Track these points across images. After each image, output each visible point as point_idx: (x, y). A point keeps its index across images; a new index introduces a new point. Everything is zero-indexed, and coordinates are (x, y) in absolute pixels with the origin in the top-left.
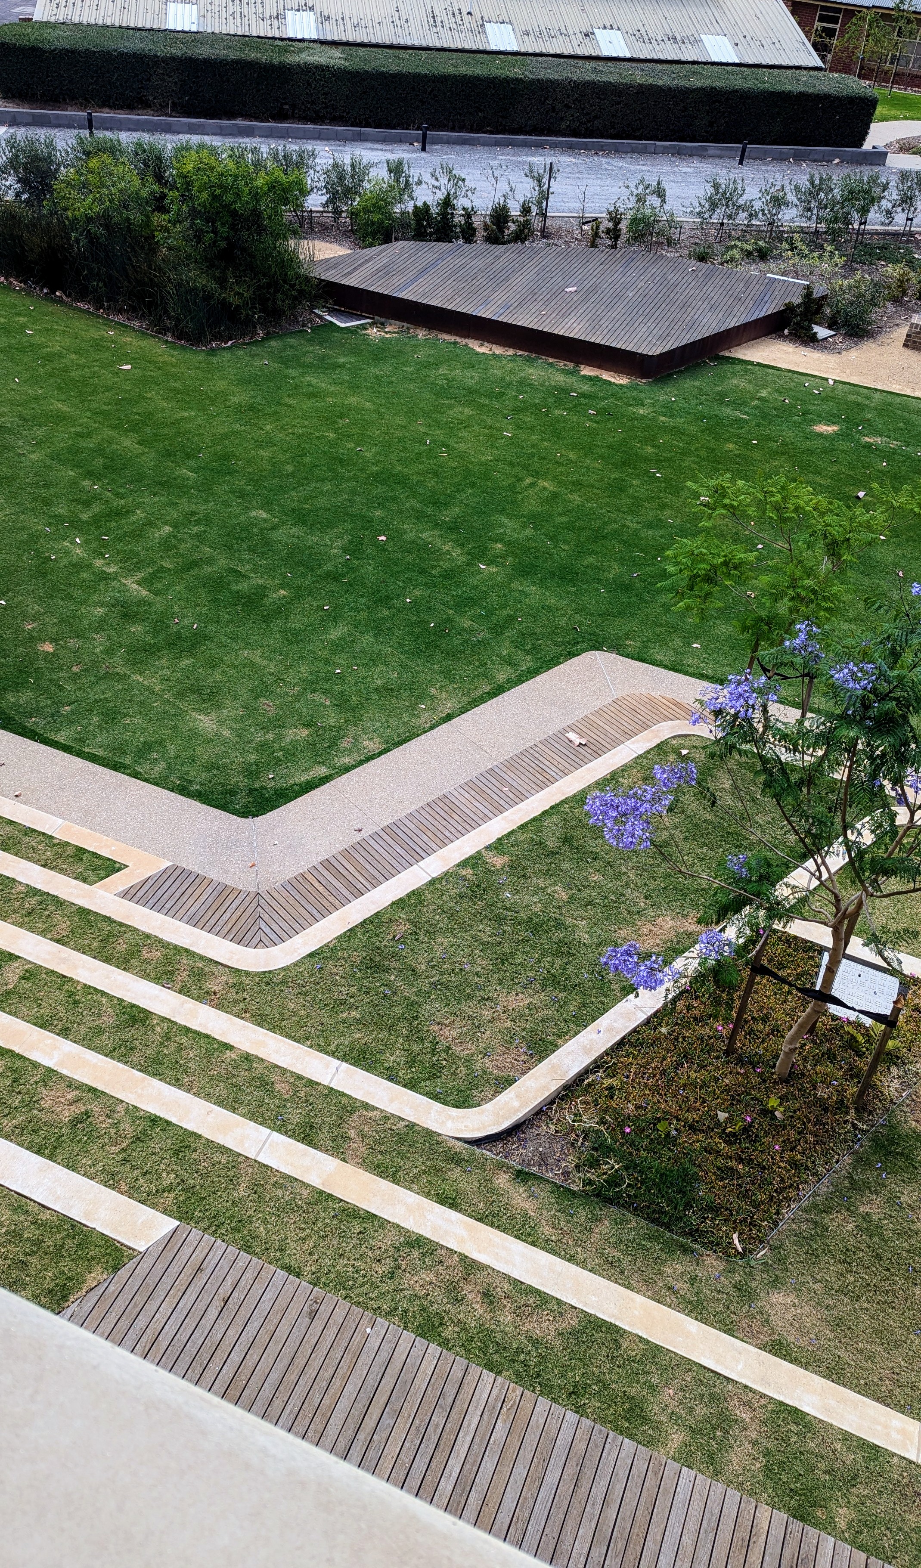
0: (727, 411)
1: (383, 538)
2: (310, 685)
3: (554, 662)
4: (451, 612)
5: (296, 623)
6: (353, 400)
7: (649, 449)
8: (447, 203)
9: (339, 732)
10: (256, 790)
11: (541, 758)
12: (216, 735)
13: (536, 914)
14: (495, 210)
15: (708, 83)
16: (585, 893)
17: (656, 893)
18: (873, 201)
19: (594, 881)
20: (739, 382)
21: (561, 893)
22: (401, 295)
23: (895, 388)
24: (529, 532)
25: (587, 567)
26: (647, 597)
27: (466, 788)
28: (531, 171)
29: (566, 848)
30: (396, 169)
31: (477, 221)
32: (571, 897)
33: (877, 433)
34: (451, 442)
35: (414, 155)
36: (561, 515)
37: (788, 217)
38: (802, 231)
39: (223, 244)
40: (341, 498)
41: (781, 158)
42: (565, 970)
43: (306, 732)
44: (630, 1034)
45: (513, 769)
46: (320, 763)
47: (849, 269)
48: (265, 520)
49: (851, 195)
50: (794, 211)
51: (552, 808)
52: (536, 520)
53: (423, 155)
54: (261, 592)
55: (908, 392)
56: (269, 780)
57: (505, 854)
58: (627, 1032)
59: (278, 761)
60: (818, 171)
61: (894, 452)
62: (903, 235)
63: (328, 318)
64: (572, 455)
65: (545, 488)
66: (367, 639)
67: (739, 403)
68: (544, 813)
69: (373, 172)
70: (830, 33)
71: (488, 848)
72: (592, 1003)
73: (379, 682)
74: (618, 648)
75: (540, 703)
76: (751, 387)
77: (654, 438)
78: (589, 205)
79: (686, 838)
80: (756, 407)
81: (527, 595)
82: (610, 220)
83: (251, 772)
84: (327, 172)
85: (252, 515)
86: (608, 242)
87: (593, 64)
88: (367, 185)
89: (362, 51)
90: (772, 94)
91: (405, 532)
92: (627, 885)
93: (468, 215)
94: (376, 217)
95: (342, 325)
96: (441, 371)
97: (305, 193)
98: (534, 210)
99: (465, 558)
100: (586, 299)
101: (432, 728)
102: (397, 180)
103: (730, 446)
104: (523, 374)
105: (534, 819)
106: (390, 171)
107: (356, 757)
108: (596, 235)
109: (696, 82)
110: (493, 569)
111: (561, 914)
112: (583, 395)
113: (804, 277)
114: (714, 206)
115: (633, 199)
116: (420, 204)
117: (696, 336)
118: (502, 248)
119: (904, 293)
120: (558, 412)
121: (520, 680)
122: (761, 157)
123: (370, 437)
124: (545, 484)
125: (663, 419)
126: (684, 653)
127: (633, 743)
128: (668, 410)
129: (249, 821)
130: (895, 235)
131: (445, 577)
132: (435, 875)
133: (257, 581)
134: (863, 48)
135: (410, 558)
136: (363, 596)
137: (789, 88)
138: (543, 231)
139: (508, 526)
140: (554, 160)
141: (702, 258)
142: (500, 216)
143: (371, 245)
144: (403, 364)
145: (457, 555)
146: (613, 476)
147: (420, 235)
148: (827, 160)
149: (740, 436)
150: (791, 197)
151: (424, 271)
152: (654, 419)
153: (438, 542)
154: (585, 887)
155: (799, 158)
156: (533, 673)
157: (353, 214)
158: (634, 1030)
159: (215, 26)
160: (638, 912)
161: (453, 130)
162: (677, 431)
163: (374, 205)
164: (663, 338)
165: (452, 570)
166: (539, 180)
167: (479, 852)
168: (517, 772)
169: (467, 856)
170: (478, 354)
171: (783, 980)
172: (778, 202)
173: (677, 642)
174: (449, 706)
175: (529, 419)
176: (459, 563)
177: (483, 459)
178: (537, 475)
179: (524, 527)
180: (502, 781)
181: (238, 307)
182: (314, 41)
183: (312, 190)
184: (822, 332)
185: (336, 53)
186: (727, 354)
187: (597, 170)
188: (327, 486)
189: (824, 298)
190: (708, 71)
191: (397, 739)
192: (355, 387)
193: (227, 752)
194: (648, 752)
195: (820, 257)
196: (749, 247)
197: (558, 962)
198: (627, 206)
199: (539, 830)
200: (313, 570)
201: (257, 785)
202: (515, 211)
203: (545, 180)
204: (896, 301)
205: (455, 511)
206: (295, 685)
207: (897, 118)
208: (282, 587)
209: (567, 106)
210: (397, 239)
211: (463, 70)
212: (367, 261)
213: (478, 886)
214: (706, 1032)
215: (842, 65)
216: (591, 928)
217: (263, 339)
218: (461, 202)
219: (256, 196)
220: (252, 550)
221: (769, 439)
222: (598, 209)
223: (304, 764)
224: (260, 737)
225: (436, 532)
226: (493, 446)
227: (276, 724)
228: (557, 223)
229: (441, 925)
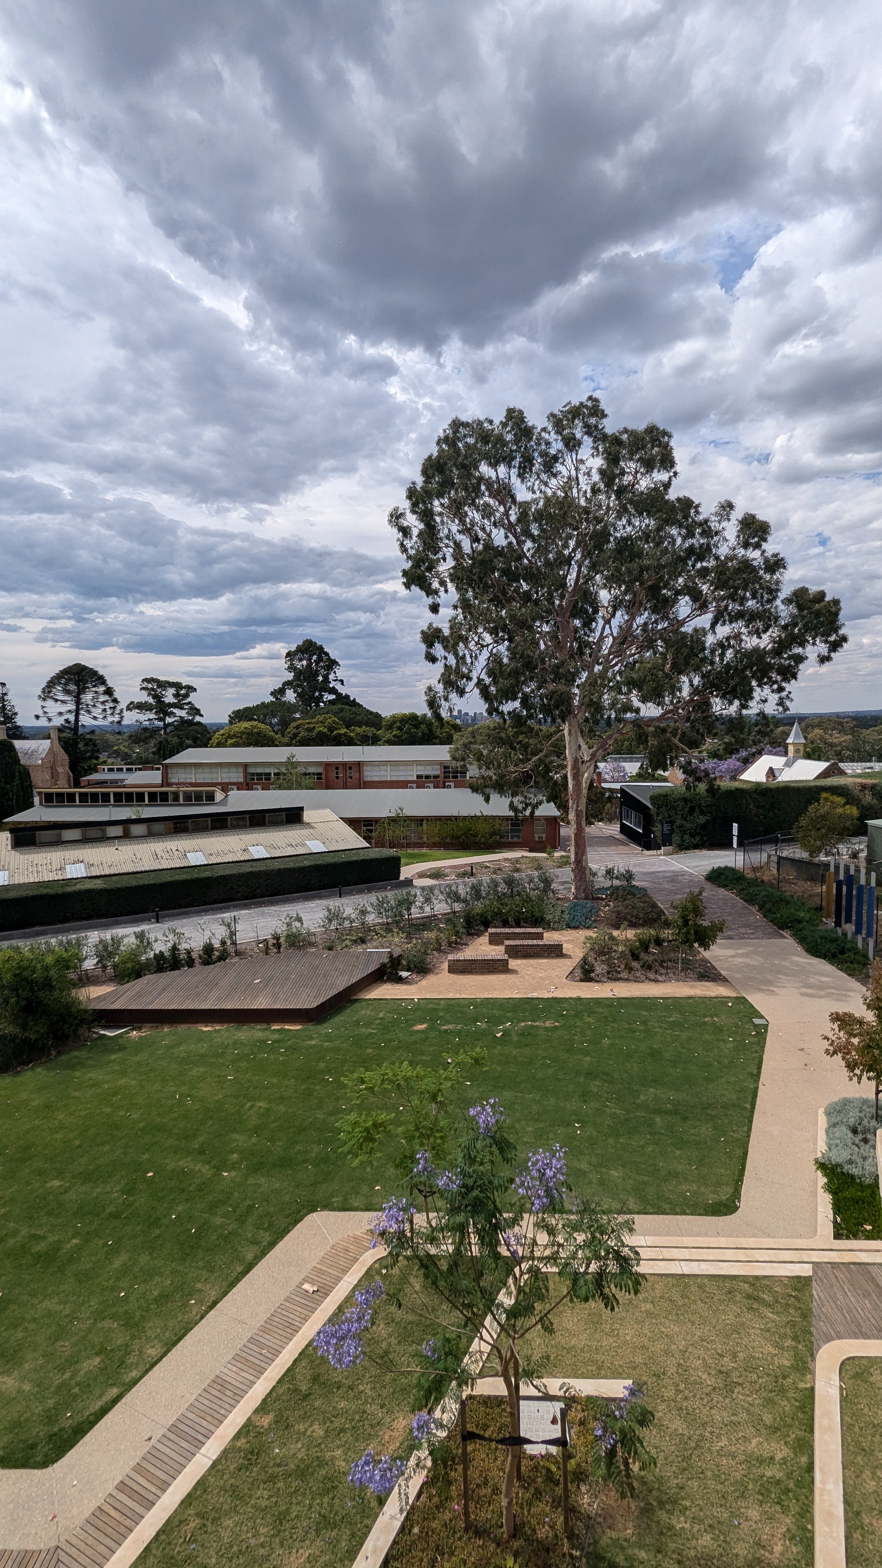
0: (363, 1030)
1: (150, 1174)
2: (99, 1315)
3: (286, 1231)
4: (207, 1215)
5: (86, 1265)
6: (122, 1082)
7: (322, 1065)
8: (174, 948)
9: (126, 1350)
10: (55, 1434)
11: (287, 1314)
12: (18, 1392)
13: (302, 1460)
14: (205, 947)
15: (313, 863)
16: (338, 1423)
17: (388, 1399)
18: (411, 903)
19: (342, 1409)
20: (364, 1012)
21: (318, 1431)
22: (150, 1007)
23: (451, 996)
24: (254, 1140)
25: (297, 1154)
26: (340, 1163)
27: (234, 1362)
28: (223, 922)
29: (316, 1387)
30: (140, 936)
31: (194, 955)
32: (326, 1431)
33: (448, 1023)
34: (193, 1092)
35: (152, 926)
36: (274, 1122)
37: (371, 919)
38: (380, 924)
39: (24, 1003)
40: (117, 1154)
41: (360, 892)
42: (333, 1505)
43: (98, 1359)
44: (391, 1547)
45: (267, 1331)
46: (111, 1385)
47: (409, 937)
48: (58, 1187)
49: (400, 903)
50: (373, 915)
51: (300, 1354)
52: (257, 1130)
53: (158, 925)
54: (57, 1247)
55: (458, 996)
56: (68, 1418)
57: (269, 1412)
58: (388, 1547)
59: (75, 1397)
60: (381, 895)
61: (460, 1031)
62: (432, 916)
63: (102, 1032)
64: (274, 1080)
65: (260, 1107)
66: (144, 1259)
67: (368, 1024)
68: (295, 1361)
69: (126, 941)
70: (371, 831)
71: (256, 1411)
72: (359, 1530)
73: (156, 1293)
74: (328, 1206)
75: (281, 1267)
76: (373, 1014)
77: (323, 1057)
78: (261, 933)
79: (399, 1342)
80: (379, 1024)
81: (259, 1186)
82: (274, 938)
83: (50, 1418)
84: (96, 946)
85: (48, 1186)
86: (275, 950)
87: (251, 863)
88: (122, 948)
89: (114, 878)
90: (348, 862)
91: (167, 1164)
92: (366, 1402)
93: (188, 952)
94: (129, 965)
95: (112, 1034)
96: (182, 1048)
97: (82, 960)
98: (229, 942)
99: (211, 1172)
100: (266, 986)
101: (202, 1318)
102: (142, 942)
103: (369, 1051)
104: (235, 1037)
105: (289, 1370)
106: (137, 937)
107: (142, 1368)
108: (267, 948)
109: (306, 863)
110: (233, 1174)
111: (321, 1451)
112: (275, 1042)
113: (387, 947)
114: (330, 921)
115: (285, 926)
116: (157, 952)
117: (336, 992)
118: (212, 966)
119: (440, 945)
120: (261, 1056)
121: (264, 1254)
122: (350, 893)
123: (136, 1104)
124: (260, 1104)
125: (326, 1044)
126: (372, 1195)
127: (349, 1277)
128: (329, 1038)
129: (50, 1469)
130: (427, 917)
131: (200, 1190)
132: (214, 1458)
133: (52, 1238)
134: (388, 835)
135: (173, 1184)
136: (138, 1224)
137: (355, 858)
138: (236, 952)
139: (240, 1139)
140: (235, 913)
141: (330, 949)
142: (208, 949)
143: (128, 982)
144: (156, 1050)
145: (206, 1170)
146: (303, 1087)
147: (160, 969)
148: (384, 888)
149: (374, 1043)
150: (369, 909)
151: (164, 989)
152: (321, 1046)
153: (191, 1166)
154: (335, 1417)
155: (370, 890)
156: (272, 1244)
157: (115, 966)
158: (395, 1542)
159: (19, 880)
160: (379, 1423)
161: (175, 908)
162: (337, 1050)
163: (128, 958)
164: (316, 997)
165: (204, 1184)
166: (229, 925)
167: (249, 1419)
168: (271, 1333)
169: (239, 1427)
170: (205, 1032)
171: (490, 1440)
172: (363, 912)
173: (365, 1189)
174: (213, 1294)
175: (243, 1065)
176: (208, 1177)
177: (216, 1098)
178: (254, 1099)
179: (251, 1136)
180: (261, 1345)
181: (36, 1040)
182: (85, 878)
183: (86, 958)
184: (404, 974)
185: (99, 881)
186: (355, 997)
187: (263, 914)
188: (107, 1148)
189: (400, 956)
190: (313, 857)
191: (175, 1338)
192: (123, 1073)
193: (27, 1406)
194: (360, 1281)
195: (392, 936)
196: (354, 938)
197: (326, 1500)
198: (282, 929)
199: (294, 1378)
200: (98, 1215)
201: (56, 1429)
202: (217, 944)
203: (233, 925)
204: (439, 950)
205: (201, 1139)
206: (89, 1318)
207: (413, 863)
208: (73, 1237)
209: (240, 886)
210: (145, 975)
211: (176, 878)
212: (126, 992)
213: (252, 1452)
214: (447, 1516)
215: (380, 844)
216: (346, 1455)
217: (55, 1057)
218: (184, 946)
219: (46, 968)
220: (49, 1214)
221: (391, 1040)
222: (266, 934)
223: (97, 1392)
224: (57, 1379)
225: (189, 1159)
226: (222, 1088)
227: (73, 1361)
228: (244, 946)
229: (225, 1507)
